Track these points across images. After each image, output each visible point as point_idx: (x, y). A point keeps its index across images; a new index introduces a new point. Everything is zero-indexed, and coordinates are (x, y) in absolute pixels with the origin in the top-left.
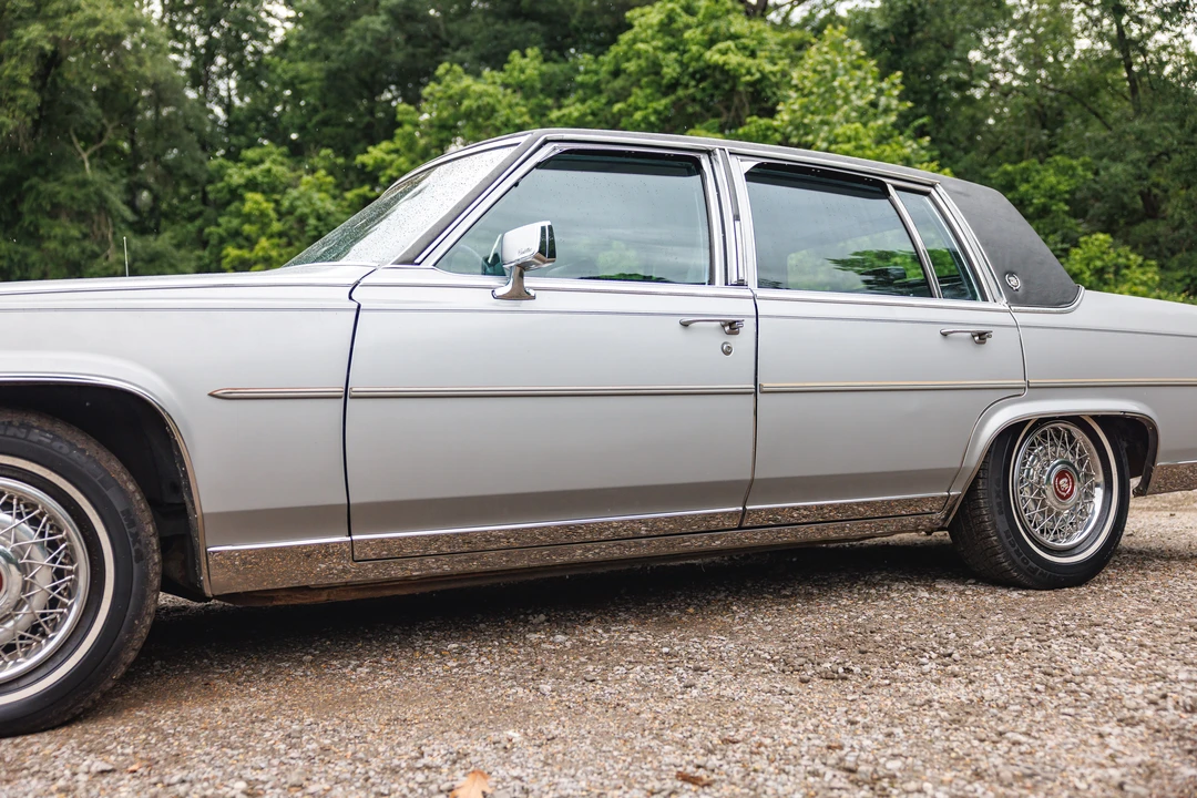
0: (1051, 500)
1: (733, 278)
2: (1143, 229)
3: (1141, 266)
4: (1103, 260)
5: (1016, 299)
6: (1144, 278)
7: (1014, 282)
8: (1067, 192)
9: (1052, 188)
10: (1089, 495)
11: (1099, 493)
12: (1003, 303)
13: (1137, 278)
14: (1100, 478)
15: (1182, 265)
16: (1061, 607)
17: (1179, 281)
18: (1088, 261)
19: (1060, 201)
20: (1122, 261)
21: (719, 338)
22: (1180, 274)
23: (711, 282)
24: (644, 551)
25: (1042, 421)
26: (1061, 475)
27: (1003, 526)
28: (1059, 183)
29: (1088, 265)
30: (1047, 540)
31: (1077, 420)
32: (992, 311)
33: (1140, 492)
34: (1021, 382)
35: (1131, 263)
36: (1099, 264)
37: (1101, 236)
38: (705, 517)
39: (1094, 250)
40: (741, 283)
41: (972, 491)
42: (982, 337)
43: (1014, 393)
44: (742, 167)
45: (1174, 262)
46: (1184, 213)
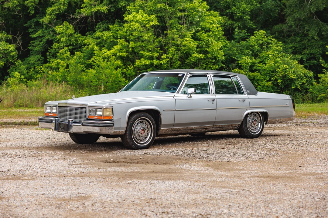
0: (253, 125)
1: (212, 93)
2: (277, 27)
3: (276, 43)
4: (263, 41)
5: (249, 94)
6: (277, 48)
7: (248, 91)
8: (249, 11)
9: (244, 10)
10: (258, 124)
11: (260, 124)
12: (247, 95)
13: (275, 48)
14: (260, 122)
15: (292, 41)
16: (254, 140)
17: (290, 48)
18: (257, 41)
19: (247, 15)
20: (270, 41)
21: (212, 102)
22: (290, 46)
23: (210, 94)
24: (197, 131)
25: (252, 113)
26: (254, 121)
27: (246, 129)
28: (247, 8)
29: (257, 42)
30: (252, 131)
31: (257, 112)
32: (245, 96)
33: (266, 124)
34: (249, 107)
35: (272, 42)
36: (261, 42)
37: (262, 31)
38: (204, 127)
39: (259, 37)
40: (214, 94)
41: (242, 123)
42: (244, 100)
43: (248, 109)
44: (212, 75)
45: (289, 40)
46: (292, 23)
